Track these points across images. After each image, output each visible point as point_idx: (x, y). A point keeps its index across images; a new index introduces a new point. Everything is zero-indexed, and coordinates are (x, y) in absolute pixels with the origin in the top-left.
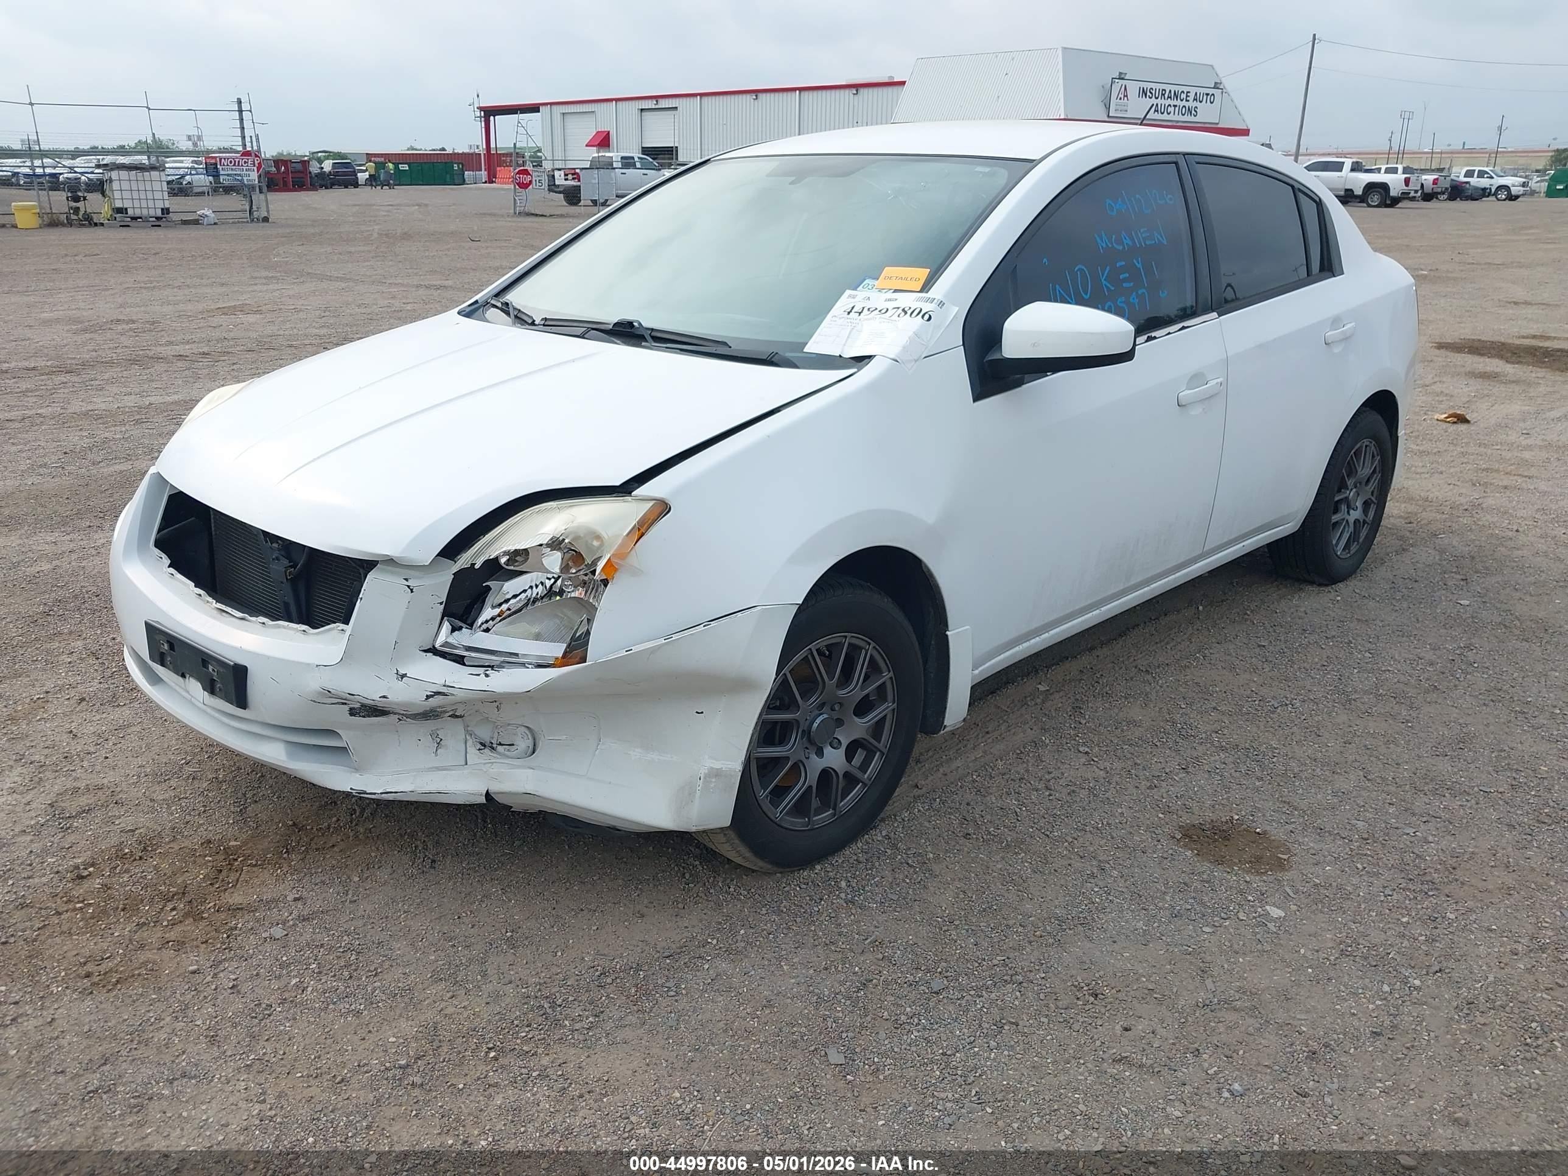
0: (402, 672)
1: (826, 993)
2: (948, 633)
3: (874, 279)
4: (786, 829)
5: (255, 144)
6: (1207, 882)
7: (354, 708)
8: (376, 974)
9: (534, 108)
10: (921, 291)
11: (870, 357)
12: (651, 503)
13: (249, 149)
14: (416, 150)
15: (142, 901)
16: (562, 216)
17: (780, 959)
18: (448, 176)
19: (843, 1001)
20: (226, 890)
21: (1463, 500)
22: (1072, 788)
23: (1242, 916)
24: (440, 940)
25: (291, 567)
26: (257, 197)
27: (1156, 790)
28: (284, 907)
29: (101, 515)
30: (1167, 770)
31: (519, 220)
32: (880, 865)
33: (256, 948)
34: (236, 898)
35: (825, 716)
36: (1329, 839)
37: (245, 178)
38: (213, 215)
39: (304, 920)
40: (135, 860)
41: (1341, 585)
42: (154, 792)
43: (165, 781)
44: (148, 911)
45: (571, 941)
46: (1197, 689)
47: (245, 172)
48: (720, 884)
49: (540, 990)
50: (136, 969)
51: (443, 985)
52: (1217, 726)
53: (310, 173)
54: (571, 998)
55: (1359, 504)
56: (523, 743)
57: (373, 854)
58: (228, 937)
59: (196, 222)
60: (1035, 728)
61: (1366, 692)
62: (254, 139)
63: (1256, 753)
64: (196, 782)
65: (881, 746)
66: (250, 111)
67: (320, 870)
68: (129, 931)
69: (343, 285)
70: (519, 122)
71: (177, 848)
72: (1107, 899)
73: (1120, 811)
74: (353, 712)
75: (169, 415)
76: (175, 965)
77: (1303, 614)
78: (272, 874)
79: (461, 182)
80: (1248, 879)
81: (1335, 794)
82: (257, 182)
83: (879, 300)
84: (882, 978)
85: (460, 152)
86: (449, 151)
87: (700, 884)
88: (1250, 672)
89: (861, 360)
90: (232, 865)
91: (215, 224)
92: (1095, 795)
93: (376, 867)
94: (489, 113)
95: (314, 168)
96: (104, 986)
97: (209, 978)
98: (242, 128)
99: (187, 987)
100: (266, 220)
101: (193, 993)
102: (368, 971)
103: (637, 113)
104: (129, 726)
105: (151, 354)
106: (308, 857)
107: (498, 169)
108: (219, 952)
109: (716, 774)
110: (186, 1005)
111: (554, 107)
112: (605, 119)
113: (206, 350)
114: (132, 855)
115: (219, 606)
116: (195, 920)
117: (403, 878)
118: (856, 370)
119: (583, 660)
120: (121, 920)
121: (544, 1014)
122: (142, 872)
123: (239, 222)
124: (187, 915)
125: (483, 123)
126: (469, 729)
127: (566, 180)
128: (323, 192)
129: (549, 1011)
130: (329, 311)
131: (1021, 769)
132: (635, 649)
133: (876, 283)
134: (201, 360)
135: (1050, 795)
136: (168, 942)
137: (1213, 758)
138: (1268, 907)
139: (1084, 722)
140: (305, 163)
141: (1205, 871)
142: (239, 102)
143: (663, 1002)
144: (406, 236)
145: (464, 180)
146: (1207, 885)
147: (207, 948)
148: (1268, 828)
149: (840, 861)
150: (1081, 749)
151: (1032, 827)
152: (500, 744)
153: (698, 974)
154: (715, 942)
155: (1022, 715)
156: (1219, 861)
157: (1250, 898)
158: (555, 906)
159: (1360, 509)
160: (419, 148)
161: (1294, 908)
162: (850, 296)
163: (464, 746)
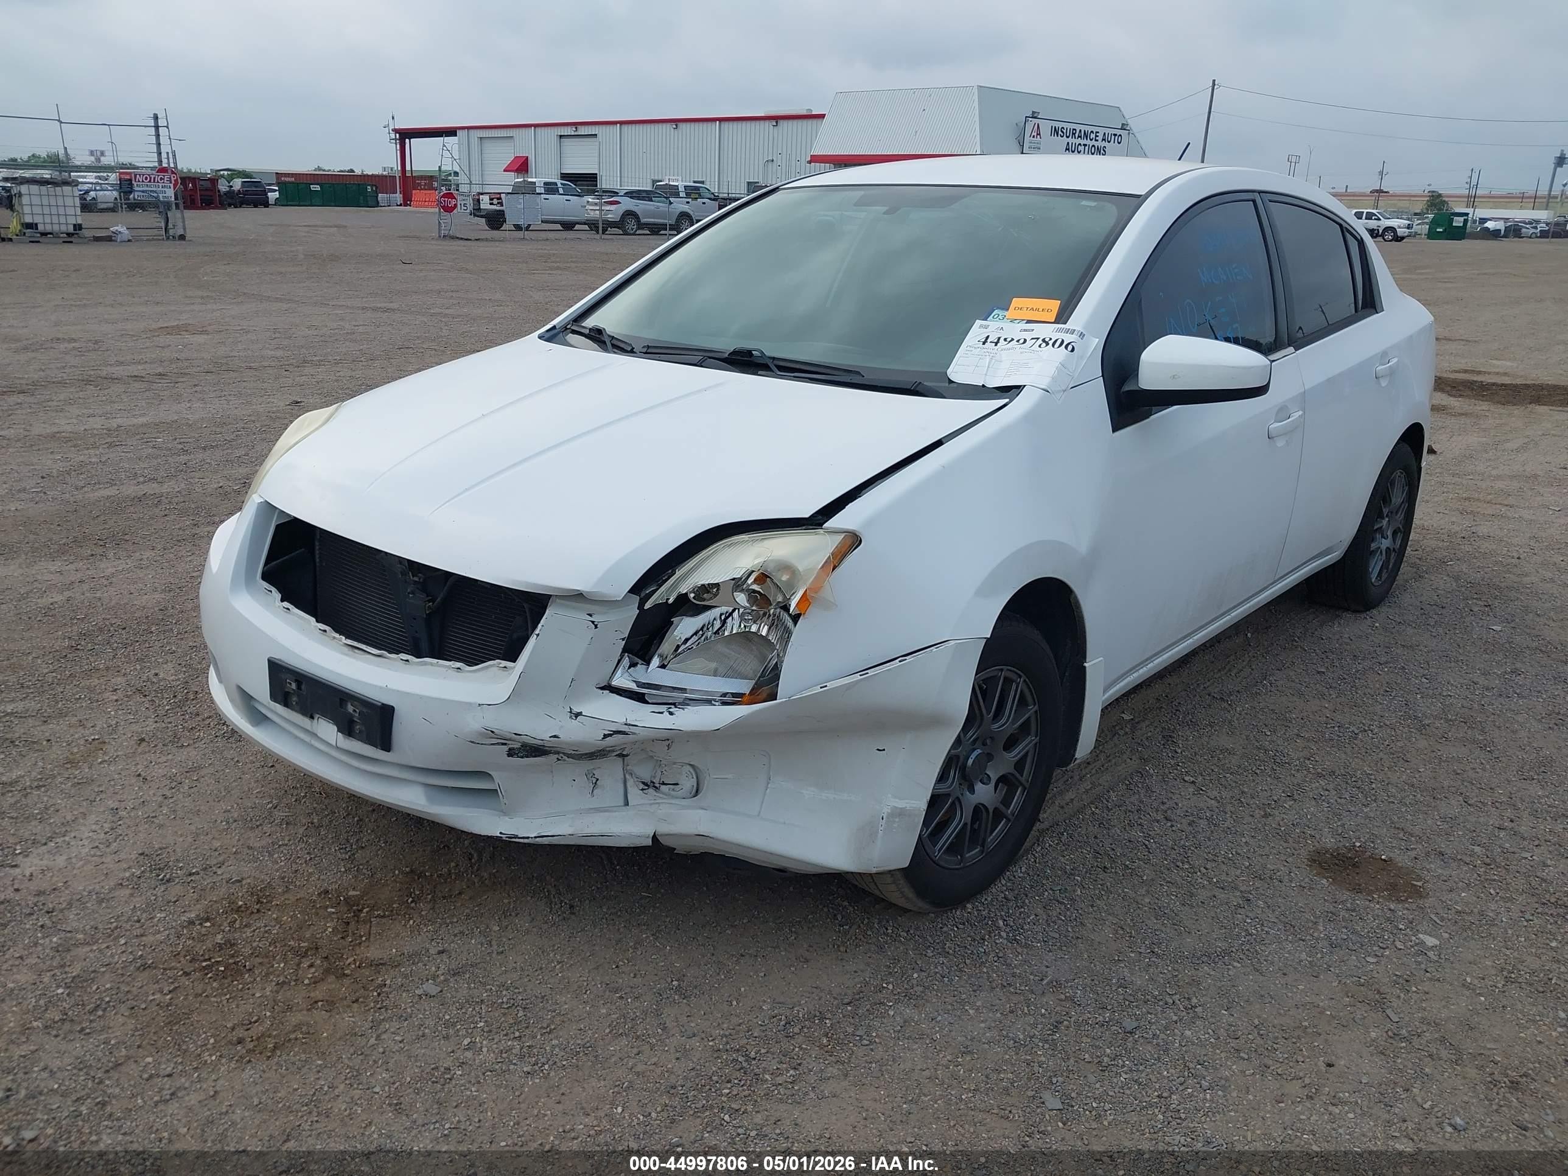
0: (576, 710)
1: (1021, 1037)
2: (1085, 664)
3: (1003, 309)
4: (943, 867)
5: (171, 160)
6: (1354, 911)
7: (513, 749)
8: (550, 1030)
9: (451, 132)
10: (1056, 322)
11: (1019, 388)
12: (843, 536)
13: (165, 165)
14: (324, 170)
15: (274, 957)
16: (487, 240)
17: (963, 1003)
18: (362, 198)
19: (1040, 1044)
20: (360, 944)
21: (1456, 528)
22: (1191, 818)
23: (1399, 945)
24: (605, 991)
25: (429, 601)
26: (174, 215)
27: (1271, 818)
28: (429, 961)
29: (101, 543)
30: (1276, 798)
31: (444, 243)
32: (1030, 902)
33: (413, 1006)
34: (373, 952)
35: (979, 751)
36: (1454, 865)
37: (161, 195)
38: (127, 232)
39: (454, 975)
40: (253, 913)
41: (1374, 611)
42: (249, 838)
43: (258, 826)
44: (283, 968)
45: (743, 989)
46: (1274, 716)
47: (160, 189)
48: (876, 925)
49: (727, 1043)
50: (290, 1032)
51: (624, 1041)
52: (1306, 753)
53: (219, 191)
54: (763, 1051)
55: (1389, 533)
56: (688, 783)
57: (506, 901)
58: (379, 994)
59: (109, 239)
60: (1134, 757)
61: (1436, 717)
62: (171, 155)
63: (1353, 779)
64: (291, 827)
65: (1023, 779)
66: (167, 127)
67: (455, 920)
68: (271, 991)
69: (285, 306)
70: (444, 146)
71: (293, 899)
72: (1262, 930)
73: (1244, 840)
74: (511, 753)
75: (142, 438)
76: (332, 1027)
77: (1348, 641)
78: (405, 925)
79: (374, 204)
80: (1392, 907)
81: (1443, 819)
82: (173, 199)
83: (1015, 330)
84: (1072, 1019)
85: (370, 173)
86: (358, 172)
87: (855, 927)
88: (1319, 698)
89: (1010, 391)
90: (358, 917)
91: (129, 241)
92: (1215, 825)
93: (513, 914)
94: (405, 135)
95: (223, 187)
96: (261, 1053)
97: (373, 1041)
98: (159, 144)
99: (352, 1051)
100: (182, 237)
101: (360, 1057)
102: (541, 1028)
103: (554, 140)
104: (200, 768)
105: (104, 374)
106: (437, 906)
107: (414, 192)
108: (375, 1012)
109: (899, 813)
110: (357, 1071)
111: (472, 132)
112: (524, 145)
113: (160, 370)
114: (247, 908)
115: (349, 642)
116: (337, 977)
117: (545, 926)
118: (1007, 400)
119: (773, 697)
120: (258, 979)
121: (742, 1068)
122: (266, 926)
123: (153, 239)
124: (327, 972)
125: (398, 146)
126: (628, 768)
127: (491, 204)
128: (232, 211)
129: (745, 1064)
130: (279, 332)
131: (1134, 799)
132: (831, 685)
133: (1006, 313)
134: (157, 381)
135: (1172, 826)
136: (316, 1002)
137: (1314, 786)
138: (1421, 936)
139: (1179, 751)
140: (214, 181)
141: (1347, 900)
142: (156, 118)
143: (860, 1052)
144: (334, 258)
145: (378, 203)
146: (1354, 914)
147: (360, 1008)
148: (1391, 855)
149: (989, 899)
150: (1186, 778)
151: (1166, 860)
152: (664, 784)
153: (885, 1021)
154: (890, 986)
155: (1115, 745)
156: (1357, 889)
157: (1401, 926)
158: (712, 951)
159: (1390, 536)
160: (327, 169)
161: (1446, 936)
162: (981, 326)
163: (622, 786)
